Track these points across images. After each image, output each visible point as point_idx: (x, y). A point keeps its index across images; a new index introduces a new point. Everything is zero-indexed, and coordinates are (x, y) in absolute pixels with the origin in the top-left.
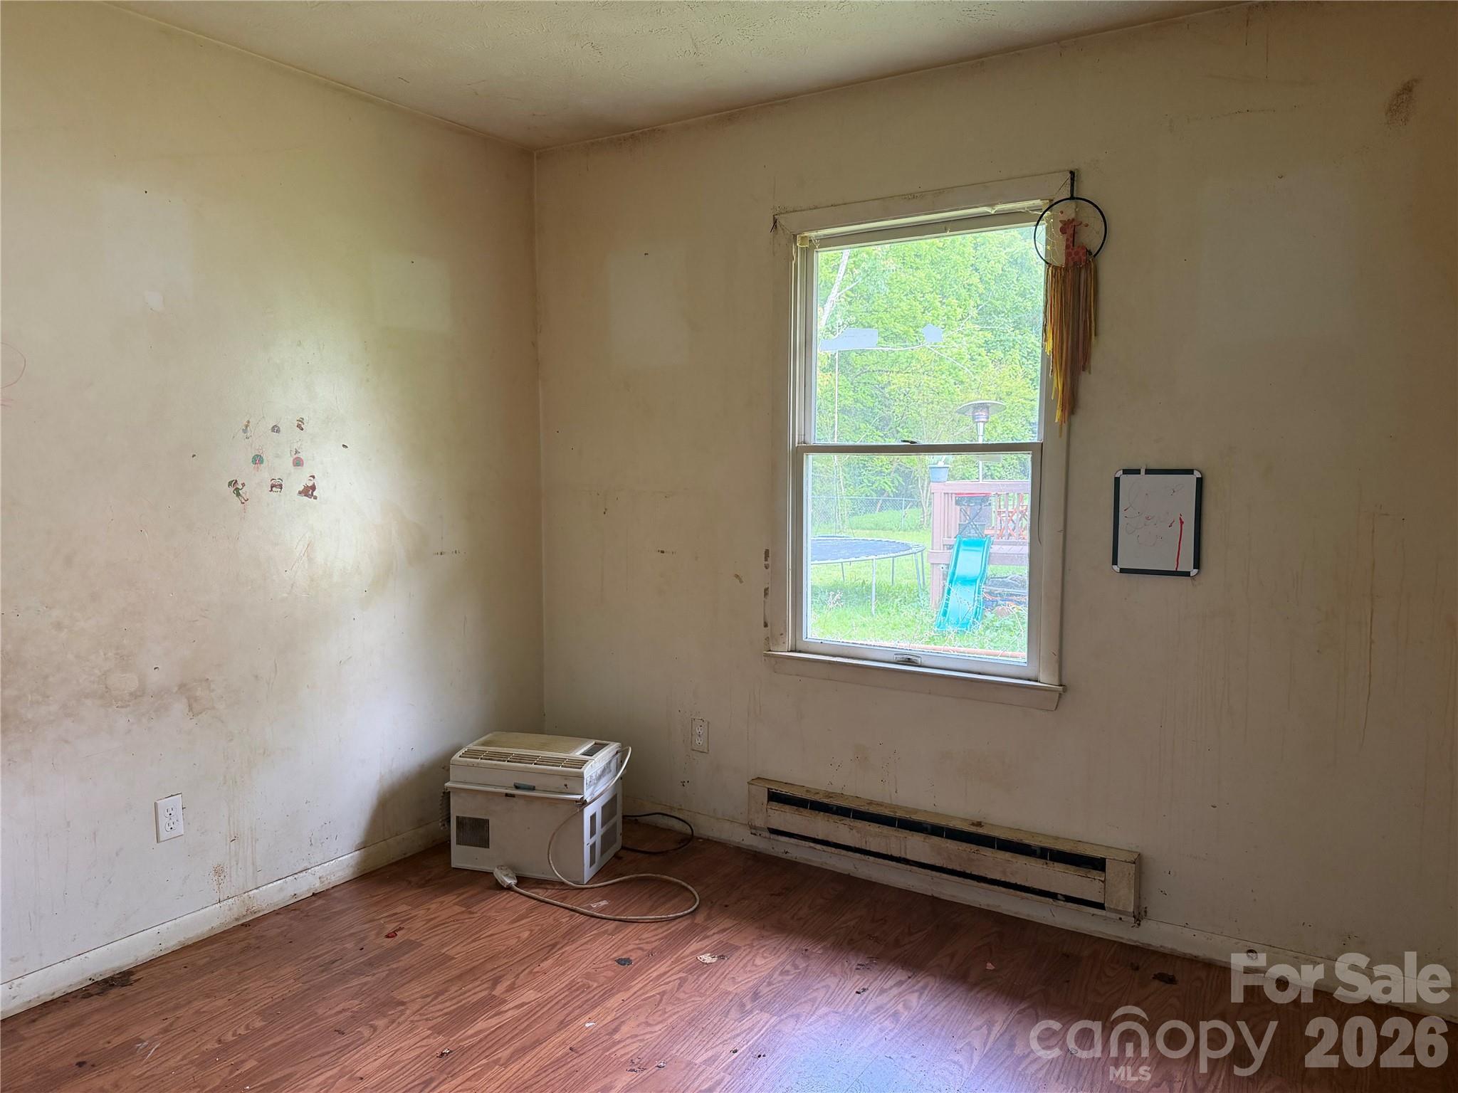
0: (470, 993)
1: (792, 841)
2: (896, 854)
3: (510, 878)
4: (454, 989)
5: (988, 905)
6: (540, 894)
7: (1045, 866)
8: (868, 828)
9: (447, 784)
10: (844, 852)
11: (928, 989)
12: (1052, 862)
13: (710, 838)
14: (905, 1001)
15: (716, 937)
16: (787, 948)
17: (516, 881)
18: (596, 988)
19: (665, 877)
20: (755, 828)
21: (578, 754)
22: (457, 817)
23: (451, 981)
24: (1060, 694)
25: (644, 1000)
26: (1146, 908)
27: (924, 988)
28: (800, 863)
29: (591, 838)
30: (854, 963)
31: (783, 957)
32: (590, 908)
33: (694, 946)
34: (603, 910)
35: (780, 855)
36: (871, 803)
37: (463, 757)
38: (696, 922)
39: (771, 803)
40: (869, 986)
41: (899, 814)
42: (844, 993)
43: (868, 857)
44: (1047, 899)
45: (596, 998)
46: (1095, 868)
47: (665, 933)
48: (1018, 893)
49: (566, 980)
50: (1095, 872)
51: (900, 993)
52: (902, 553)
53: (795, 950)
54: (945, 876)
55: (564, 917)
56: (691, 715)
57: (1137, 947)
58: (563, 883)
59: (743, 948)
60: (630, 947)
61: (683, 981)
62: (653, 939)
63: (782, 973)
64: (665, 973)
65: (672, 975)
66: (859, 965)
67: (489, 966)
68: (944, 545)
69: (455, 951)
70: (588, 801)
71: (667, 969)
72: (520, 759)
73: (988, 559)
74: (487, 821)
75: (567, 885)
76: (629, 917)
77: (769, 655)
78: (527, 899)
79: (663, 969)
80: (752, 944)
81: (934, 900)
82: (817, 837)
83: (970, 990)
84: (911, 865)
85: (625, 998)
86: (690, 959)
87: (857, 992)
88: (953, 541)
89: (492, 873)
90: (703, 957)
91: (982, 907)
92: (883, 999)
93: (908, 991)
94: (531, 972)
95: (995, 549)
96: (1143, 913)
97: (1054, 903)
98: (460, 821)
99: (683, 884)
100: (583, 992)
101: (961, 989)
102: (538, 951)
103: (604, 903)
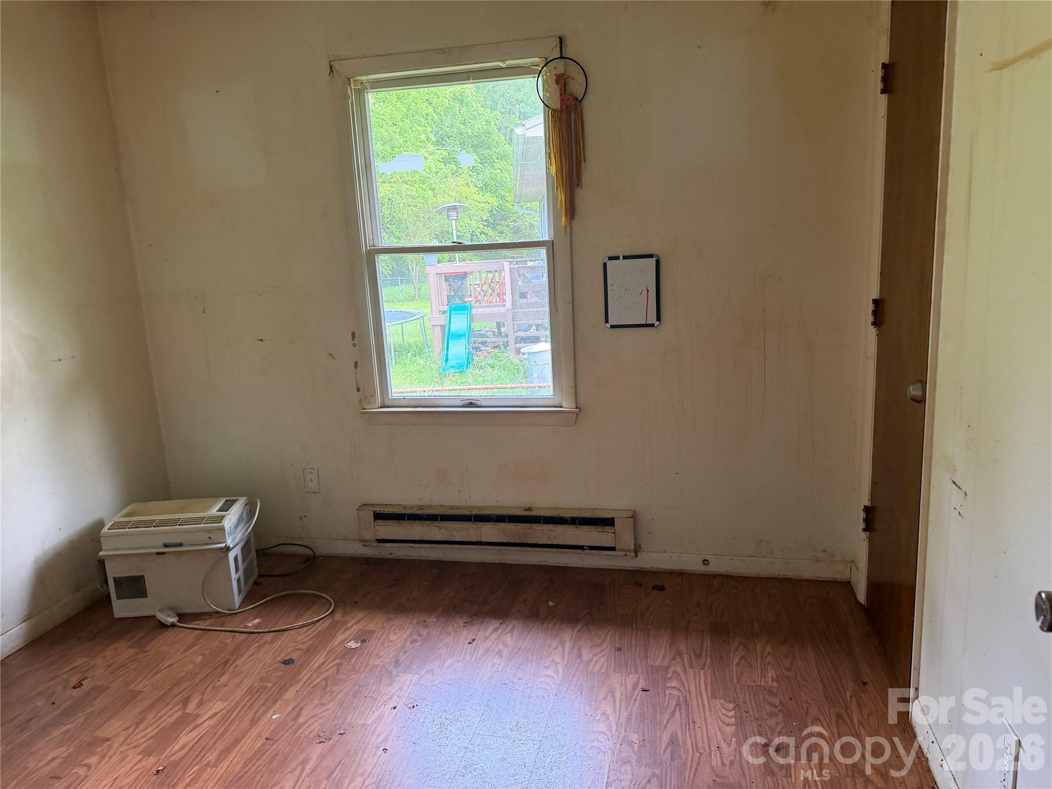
0: (165, 717)
1: (396, 545)
2: (474, 539)
3: (173, 617)
4: (150, 716)
5: (539, 562)
6: (201, 624)
7: (576, 530)
8: (453, 525)
9: (101, 553)
10: (435, 546)
11: (516, 628)
12: (580, 526)
13: (328, 555)
14: (502, 641)
15: (355, 627)
16: (410, 623)
17: (177, 619)
18: (271, 688)
19: (302, 591)
20: (366, 541)
21: (214, 511)
22: (115, 579)
23: (146, 710)
24: (577, 415)
25: (314, 687)
26: (640, 545)
27: (513, 629)
28: (402, 559)
29: (236, 574)
30: (461, 622)
31: (410, 630)
32: (247, 627)
33: (340, 638)
34: (258, 626)
35: (387, 557)
36: (452, 508)
37: (111, 529)
38: (336, 619)
39: (376, 521)
40: (476, 636)
41: (475, 512)
42: (460, 646)
43: (453, 545)
44: (578, 550)
45: (274, 694)
46: (607, 525)
47: (314, 634)
48: (559, 550)
49: (245, 687)
50: (608, 527)
51: (498, 636)
52: (409, 319)
53: (417, 623)
54: (508, 548)
55: (228, 639)
56: (303, 465)
57: (636, 571)
58: (218, 612)
59: (378, 631)
60: (289, 650)
61: (339, 665)
62: (307, 639)
63: (412, 642)
64: (324, 663)
65: (330, 663)
66: (464, 623)
67: (176, 691)
68: (440, 311)
69: (141, 685)
70: (231, 546)
71: (325, 660)
72: (165, 523)
73: (472, 319)
74: (143, 576)
75: (222, 613)
76: (282, 628)
77: (364, 413)
78: (191, 630)
79: (321, 661)
80: (384, 625)
81: (503, 566)
82: (415, 539)
83: (543, 623)
84: (485, 545)
85: (297, 689)
86: (340, 649)
87: (469, 643)
88: (446, 308)
89: (155, 616)
90: (349, 644)
91: (535, 564)
92: (487, 644)
93: (503, 634)
94: (213, 687)
95: (474, 311)
96: (638, 548)
97: (583, 552)
98: (117, 581)
99: (318, 593)
100: (262, 692)
101: (537, 623)
102: (214, 669)
103: (257, 621)
